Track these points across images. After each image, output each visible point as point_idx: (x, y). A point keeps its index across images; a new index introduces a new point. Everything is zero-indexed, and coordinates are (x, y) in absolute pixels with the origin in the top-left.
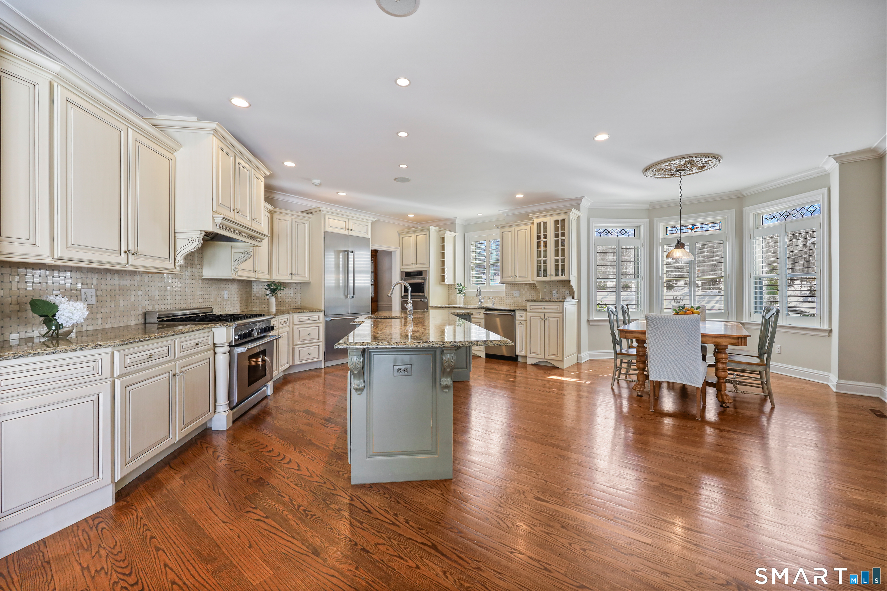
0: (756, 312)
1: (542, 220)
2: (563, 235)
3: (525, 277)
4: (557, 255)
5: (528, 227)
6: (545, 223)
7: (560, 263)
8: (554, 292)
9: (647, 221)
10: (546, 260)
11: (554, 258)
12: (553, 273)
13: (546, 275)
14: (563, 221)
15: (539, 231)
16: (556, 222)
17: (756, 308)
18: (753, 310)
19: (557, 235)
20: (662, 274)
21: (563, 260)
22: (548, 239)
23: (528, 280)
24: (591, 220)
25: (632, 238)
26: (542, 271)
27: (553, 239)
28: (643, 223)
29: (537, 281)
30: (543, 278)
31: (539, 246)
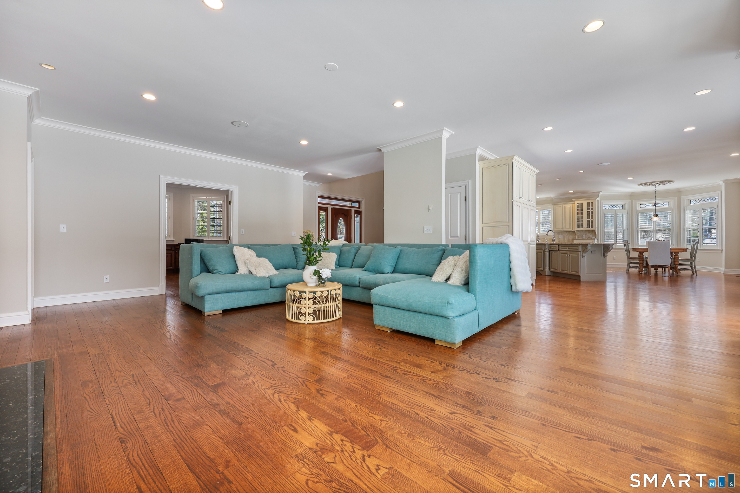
0: (688, 244)
1: (580, 202)
2: (592, 209)
3: (569, 228)
4: (588, 218)
5: (571, 205)
6: (582, 204)
7: (590, 222)
8: (584, 235)
9: (629, 201)
10: (582, 221)
11: (587, 219)
12: (586, 226)
13: (582, 226)
14: (592, 203)
15: (578, 207)
16: (588, 203)
17: (688, 242)
18: (686, 243)
19: (588, 209)
20: (638, 227)
21: (592, 221)
22: (584, 211)
23: (571, 229)
24: (602, 201)
25: (621, 209)
26: (580, 225)
27: (586, 211)
28: (628, 203)
29: (576, 230)
30: (580, 229)
31: (578, 214)
